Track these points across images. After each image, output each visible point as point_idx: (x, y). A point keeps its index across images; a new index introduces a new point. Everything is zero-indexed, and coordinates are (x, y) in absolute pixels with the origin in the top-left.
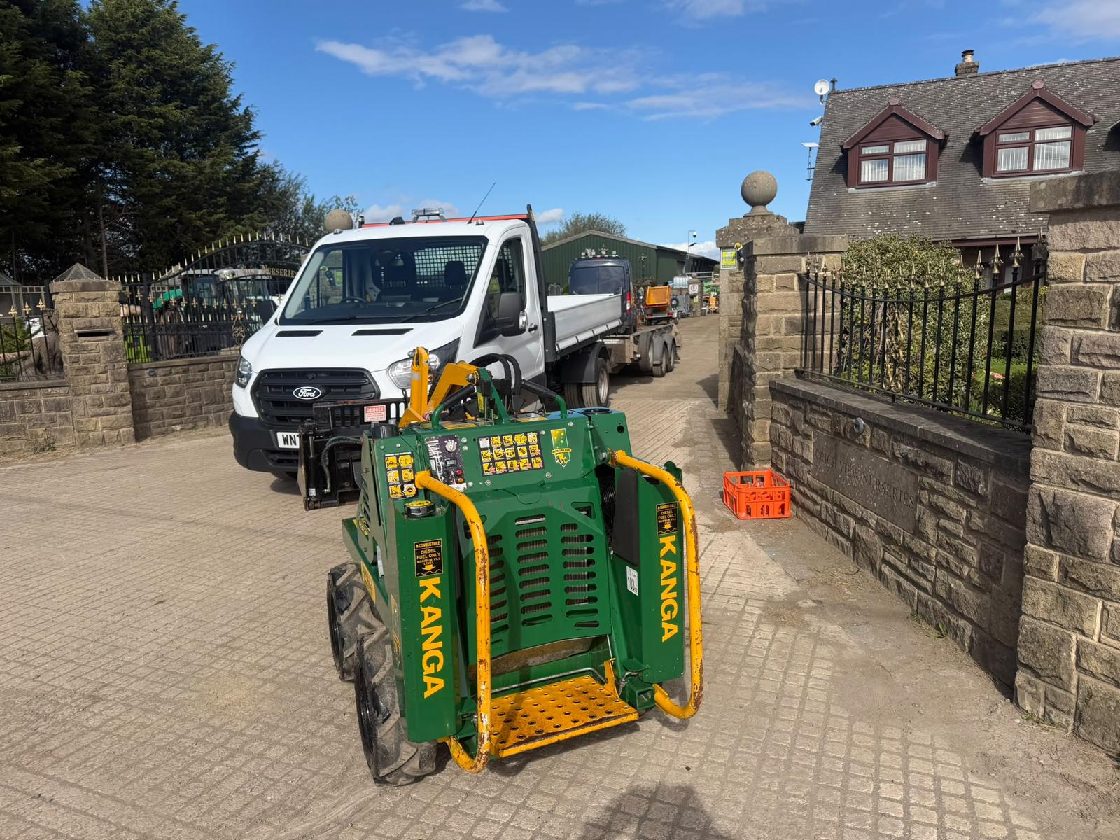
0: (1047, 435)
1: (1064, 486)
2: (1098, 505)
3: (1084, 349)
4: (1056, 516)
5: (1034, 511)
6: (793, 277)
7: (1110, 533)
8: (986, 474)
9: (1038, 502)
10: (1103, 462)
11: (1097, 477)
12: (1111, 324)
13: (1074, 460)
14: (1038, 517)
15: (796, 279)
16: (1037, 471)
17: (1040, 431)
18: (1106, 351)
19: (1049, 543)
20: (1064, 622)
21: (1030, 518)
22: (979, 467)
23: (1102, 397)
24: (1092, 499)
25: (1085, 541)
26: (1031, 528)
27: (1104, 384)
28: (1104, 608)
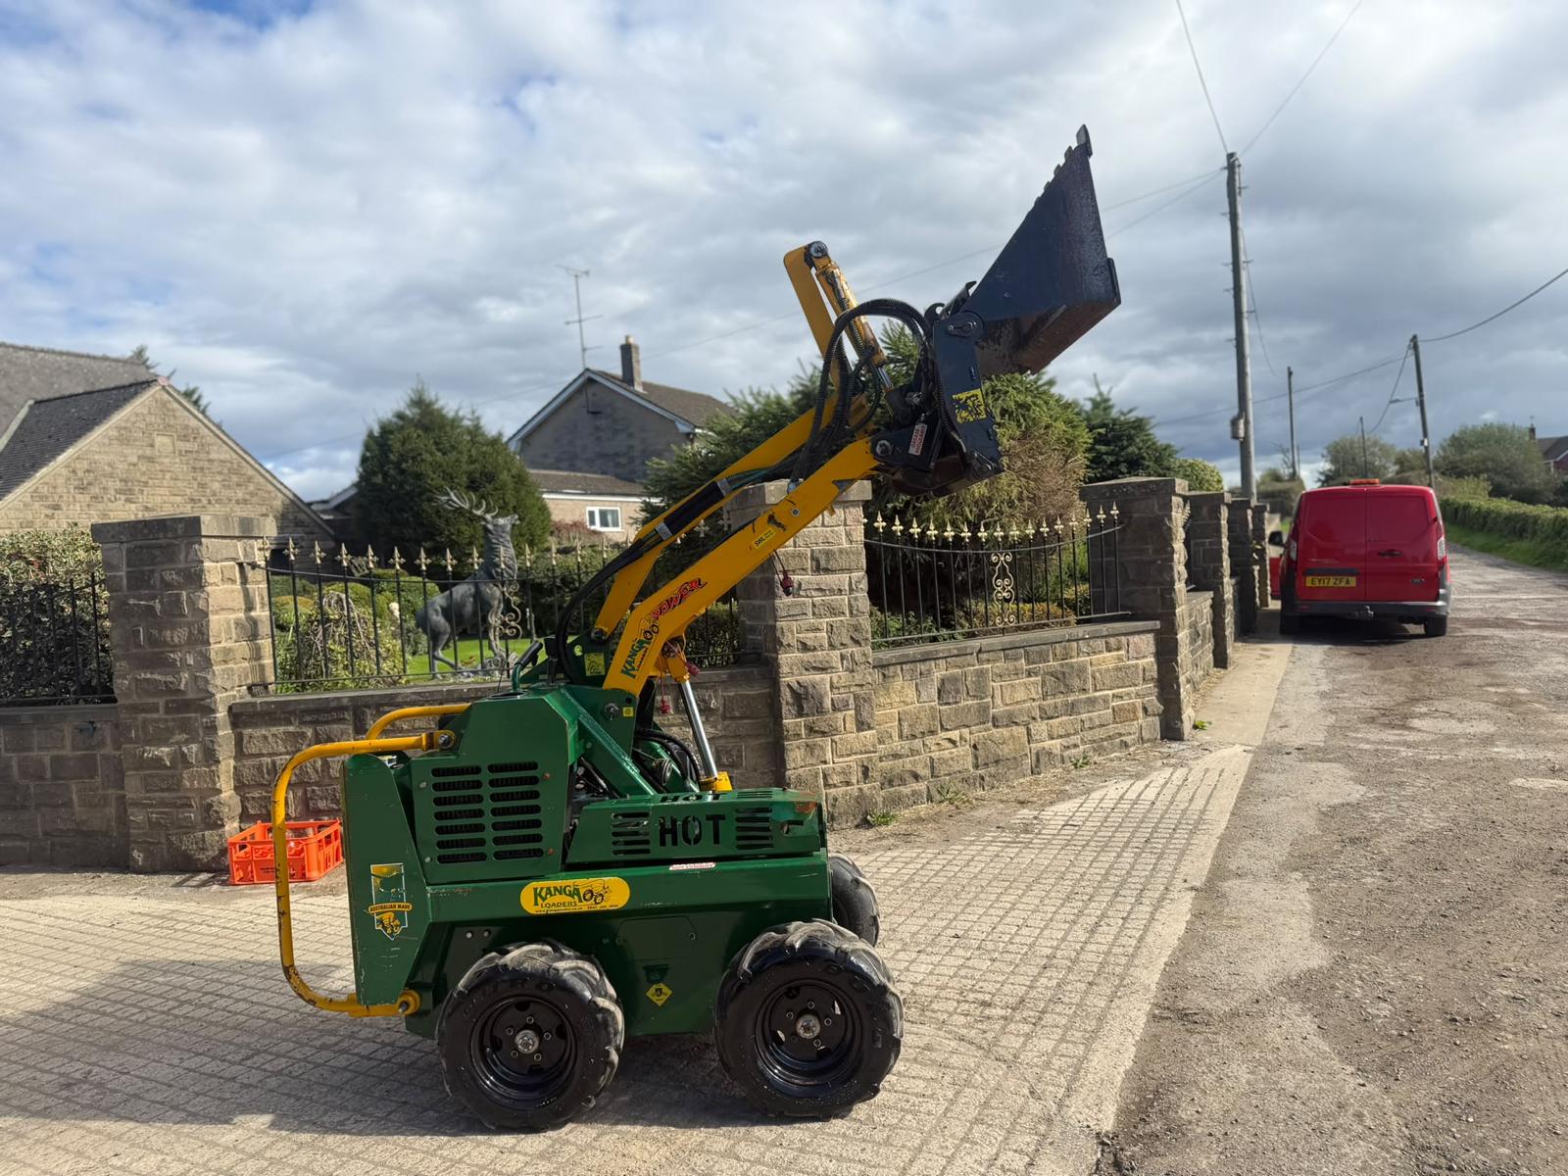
0: (789, 645)
1: (801, 674)
2: (822, 679)
3: (803, 586)
4: (807, 693)
5: (786, 695)
6: (233, 567)
7: (830, 695)
8: (715, 691)
9: (788, 690)
10: (820, 653)
11: (821, 662)
12: (812, 571)
13: (807, 656)
14: (791, 701)
15: (237, 568)
16: (784, 669)
17: (785, 643)
18: (815, 586)
19: (800, 714)
20: (814, 762)
21: (784, 703)
22: (707, 688)
23: (814, 614)
24: (818, 677)
25: (821, 703)
26: (785, 709)
27: (814, 605)
28: (832, 741)
